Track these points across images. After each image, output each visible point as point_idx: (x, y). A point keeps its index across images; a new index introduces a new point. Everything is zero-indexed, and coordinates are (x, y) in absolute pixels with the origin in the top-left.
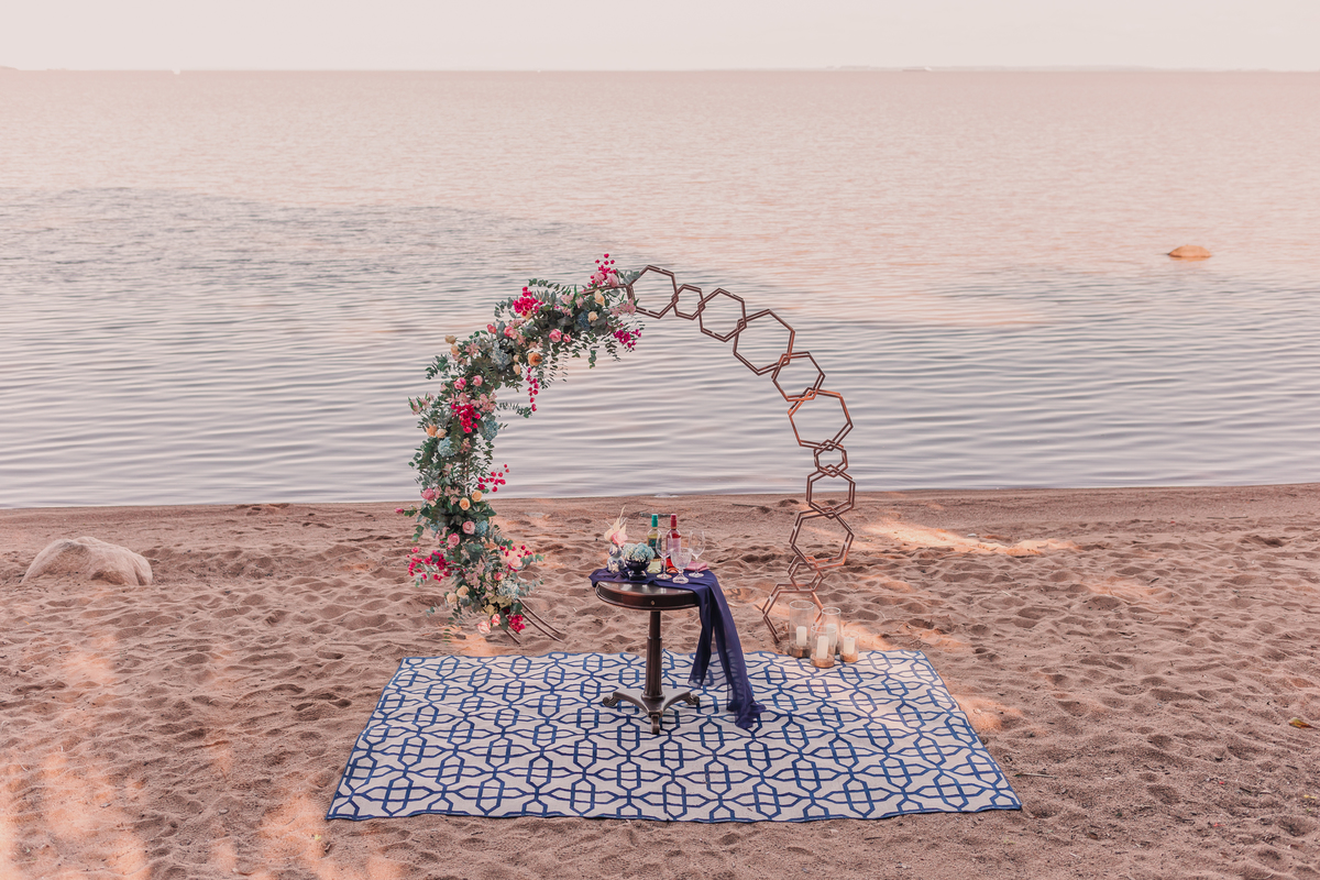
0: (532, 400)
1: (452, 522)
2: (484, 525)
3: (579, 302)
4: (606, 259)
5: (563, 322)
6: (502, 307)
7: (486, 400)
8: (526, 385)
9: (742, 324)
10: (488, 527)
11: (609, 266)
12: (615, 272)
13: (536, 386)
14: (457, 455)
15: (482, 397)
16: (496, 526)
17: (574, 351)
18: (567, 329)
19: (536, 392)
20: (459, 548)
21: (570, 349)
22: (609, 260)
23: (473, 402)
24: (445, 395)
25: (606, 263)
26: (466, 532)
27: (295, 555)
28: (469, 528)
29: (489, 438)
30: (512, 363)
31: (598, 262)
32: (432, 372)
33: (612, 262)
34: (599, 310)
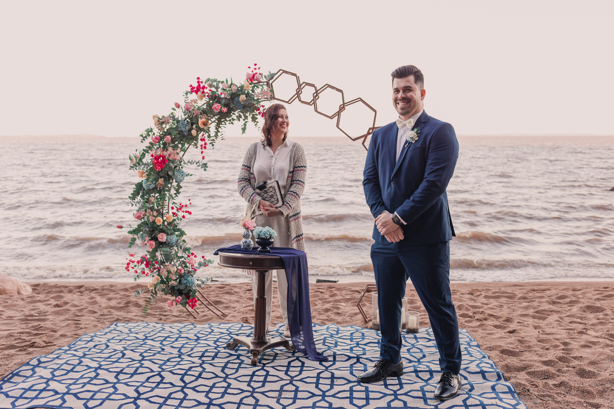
0: (202, 152)
1: (153, 235)
2: (174, 238)
3: (234, 88)
4: (255, 67)
5: (223, 101)
6: (187, 94)
7: (172, 151)
8: (200, 143)
9: (342, 108)
10: (178, 240)
11: (257, 71)
12: (260, 74)
13: (205, 144)
14: (155, 188)
15: (170, 149)
16: (184, 241)
17: (230, 120)
18: (226, 105)
19: (205, 148)
20: (155, 250)
21: (228, 119)
22: (257, 67)
23: (165, 153)
24: (147, 149)
25: (255, 69)
26: (160, 240)
27: (113, 288)
28: (163, 237)
29: (178, 182)
30: (192, 129)
31: (249, 67)
32: (144, 138)
33: (259, 68)
34: (248, 95)
